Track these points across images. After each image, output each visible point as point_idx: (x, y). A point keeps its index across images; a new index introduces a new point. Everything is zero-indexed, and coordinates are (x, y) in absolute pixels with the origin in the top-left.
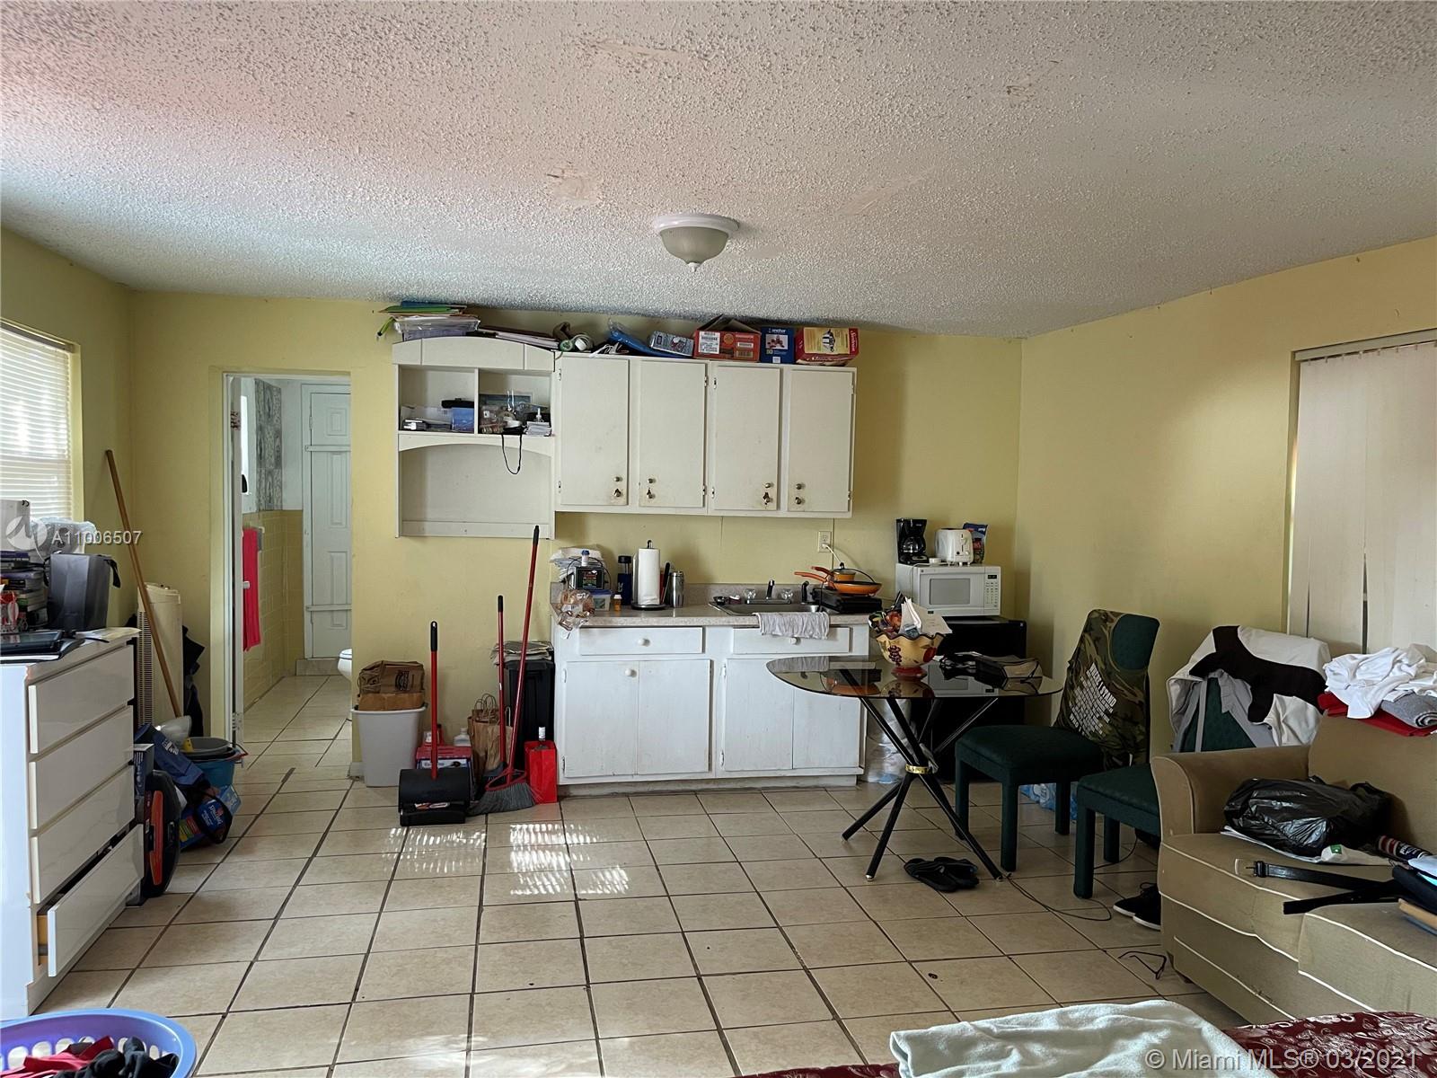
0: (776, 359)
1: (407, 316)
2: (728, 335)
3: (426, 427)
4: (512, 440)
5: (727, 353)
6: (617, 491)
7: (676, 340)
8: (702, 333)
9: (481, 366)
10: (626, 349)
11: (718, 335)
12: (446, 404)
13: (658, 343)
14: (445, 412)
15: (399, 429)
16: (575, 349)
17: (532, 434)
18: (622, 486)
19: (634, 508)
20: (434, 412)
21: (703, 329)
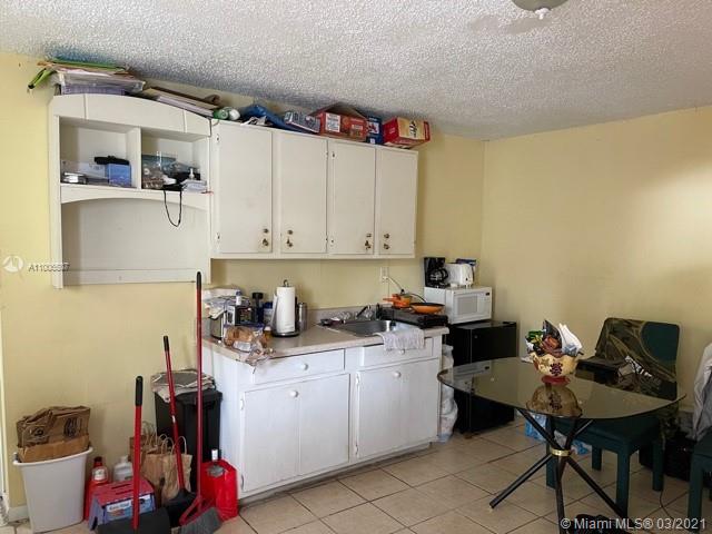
0: (372, 141)
1: (71, 69)
2: (346, 118)
3: (86, 180)
4: (173, 196)
5: (345, 132)
6: (265, 241)
7: (308, 119)
8: (328, 115)
9: (145, 125)
10: (271, 123)
11: (338, 117)
12: (100, 160)
13: (295, 119)
14: (97, 168)
15: (62, 181)
16: (228, 119)
17: (192, 190)
18: (268, 237)
19: (277, 255)
20: (87, 167)
21: (329, 111)
